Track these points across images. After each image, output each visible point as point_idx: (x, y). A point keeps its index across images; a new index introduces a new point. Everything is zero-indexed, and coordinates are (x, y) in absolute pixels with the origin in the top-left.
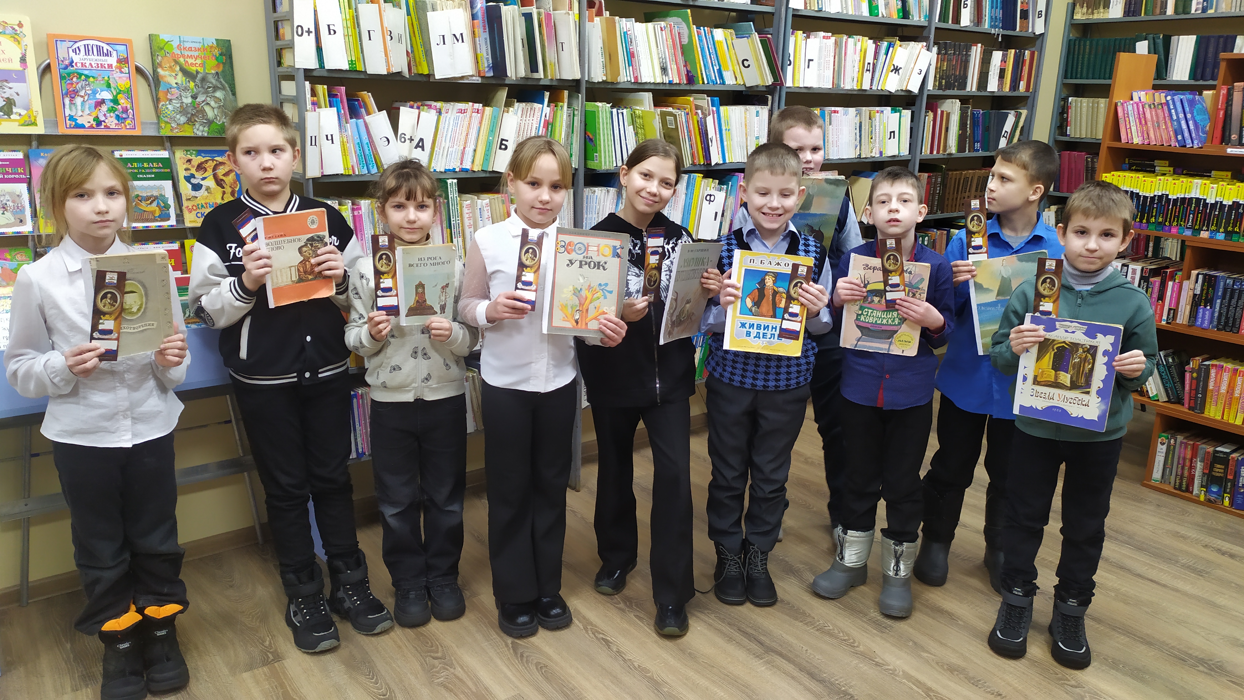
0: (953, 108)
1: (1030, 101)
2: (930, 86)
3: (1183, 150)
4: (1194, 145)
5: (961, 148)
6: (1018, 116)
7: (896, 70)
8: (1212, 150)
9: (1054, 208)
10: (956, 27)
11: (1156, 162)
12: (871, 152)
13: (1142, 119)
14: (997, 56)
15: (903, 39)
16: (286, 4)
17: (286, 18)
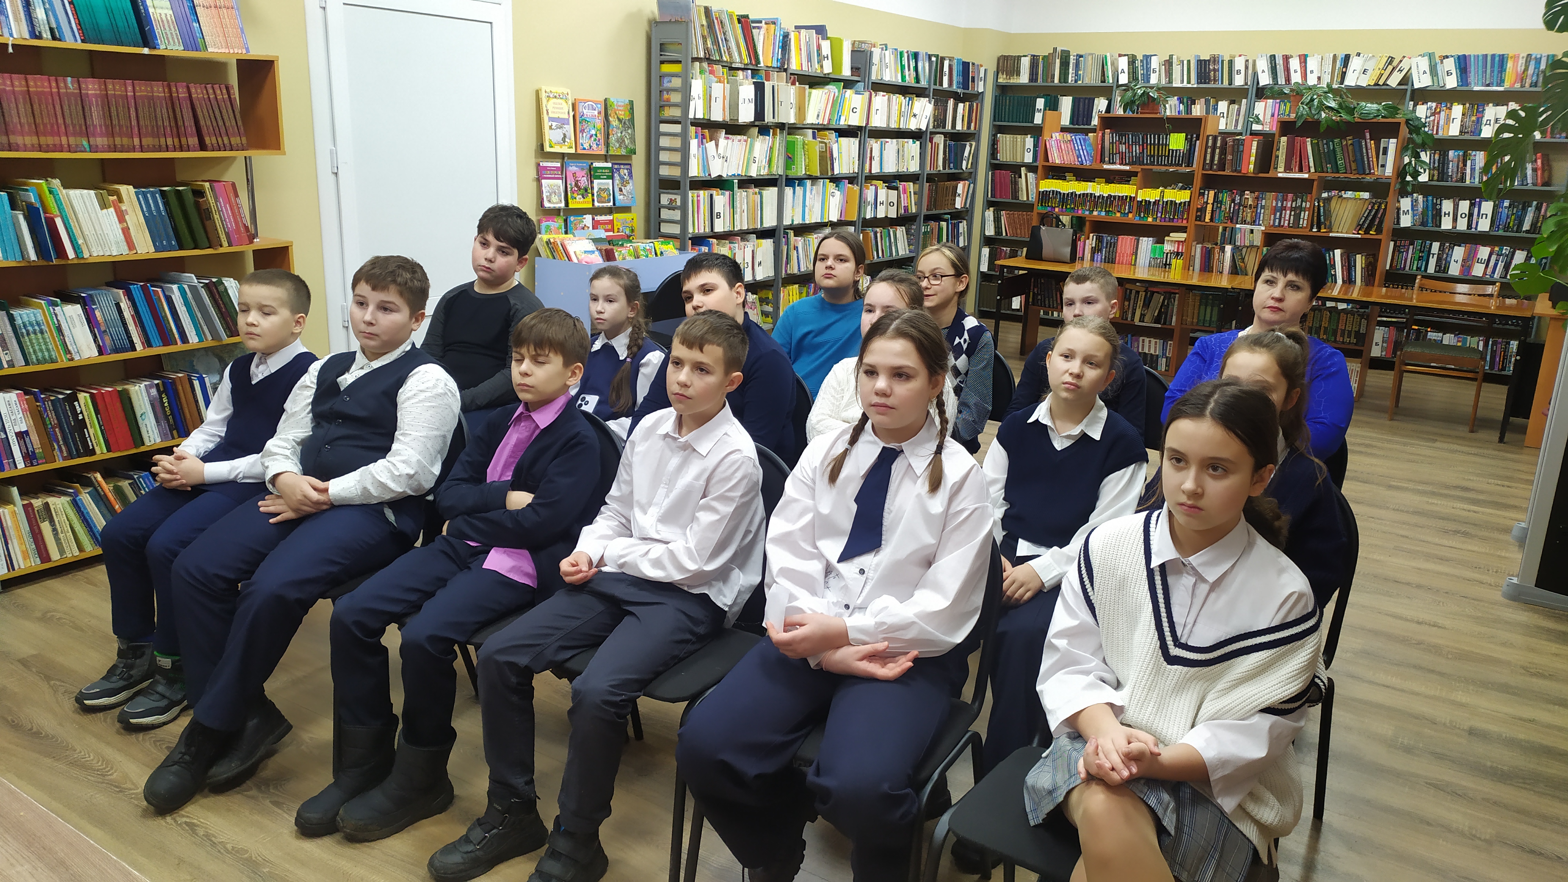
0: (939, 140)
1: (976, 136)
2: (931, 127)
3: (1082, 167)
4: (1087, 164)
5: (944, 168)
6: (971, 146)
7: (915, 115)
8: (1097, 166)
9: (992, 209)
10: (940, 88)
11: (1066, 174)
12: (903, 169)
13: (1059, 148)
14: (961, 105)
15: (919, 96)
16: (677, 82)
17: (675, 90)
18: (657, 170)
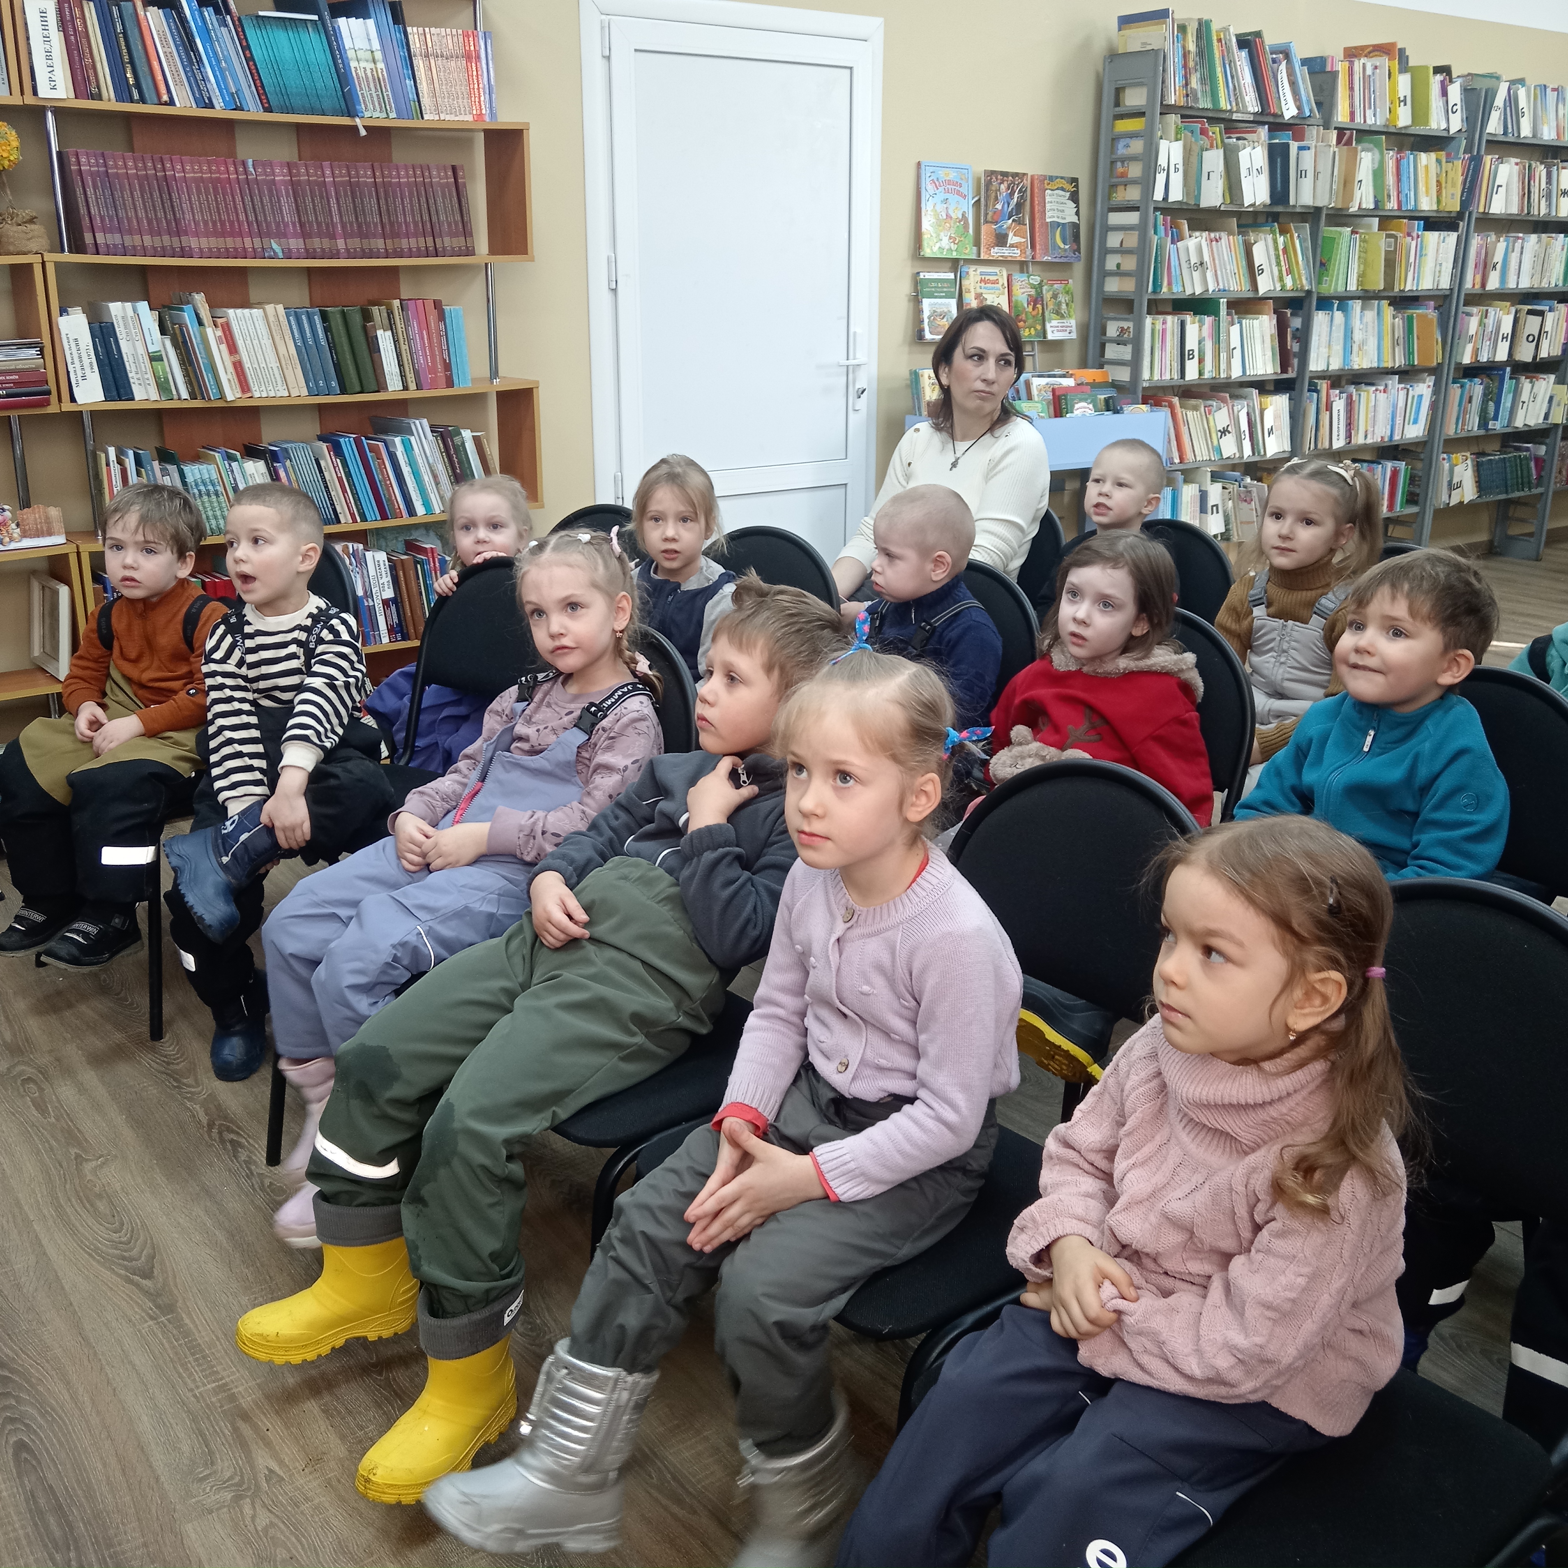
16: (1137, 146)
17: (1134, 158)
18: (1101, 284)
